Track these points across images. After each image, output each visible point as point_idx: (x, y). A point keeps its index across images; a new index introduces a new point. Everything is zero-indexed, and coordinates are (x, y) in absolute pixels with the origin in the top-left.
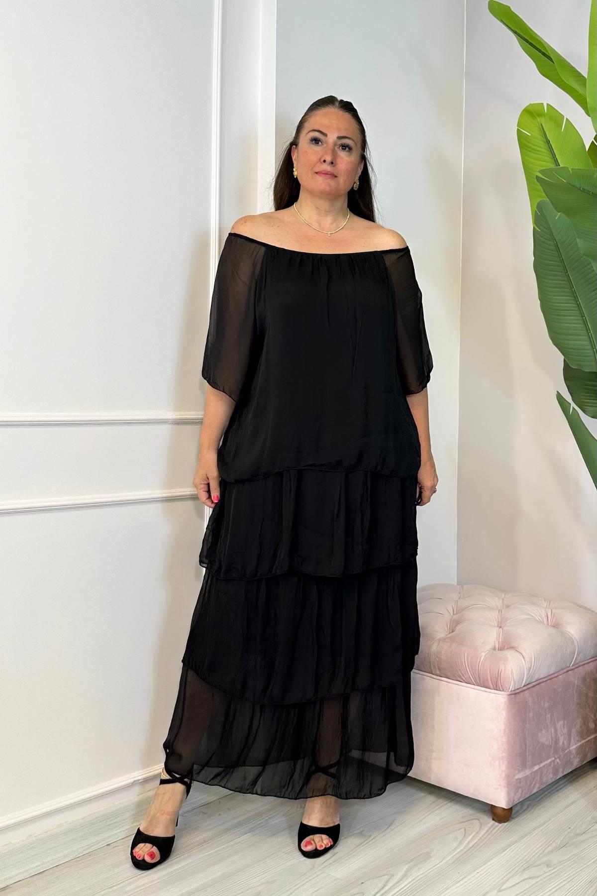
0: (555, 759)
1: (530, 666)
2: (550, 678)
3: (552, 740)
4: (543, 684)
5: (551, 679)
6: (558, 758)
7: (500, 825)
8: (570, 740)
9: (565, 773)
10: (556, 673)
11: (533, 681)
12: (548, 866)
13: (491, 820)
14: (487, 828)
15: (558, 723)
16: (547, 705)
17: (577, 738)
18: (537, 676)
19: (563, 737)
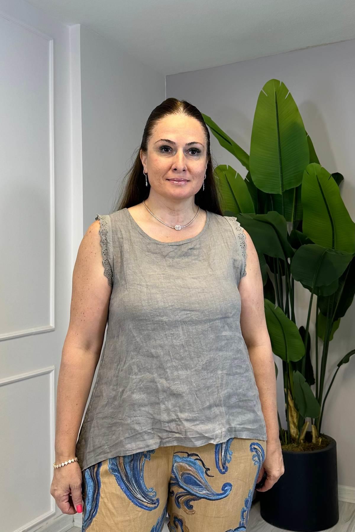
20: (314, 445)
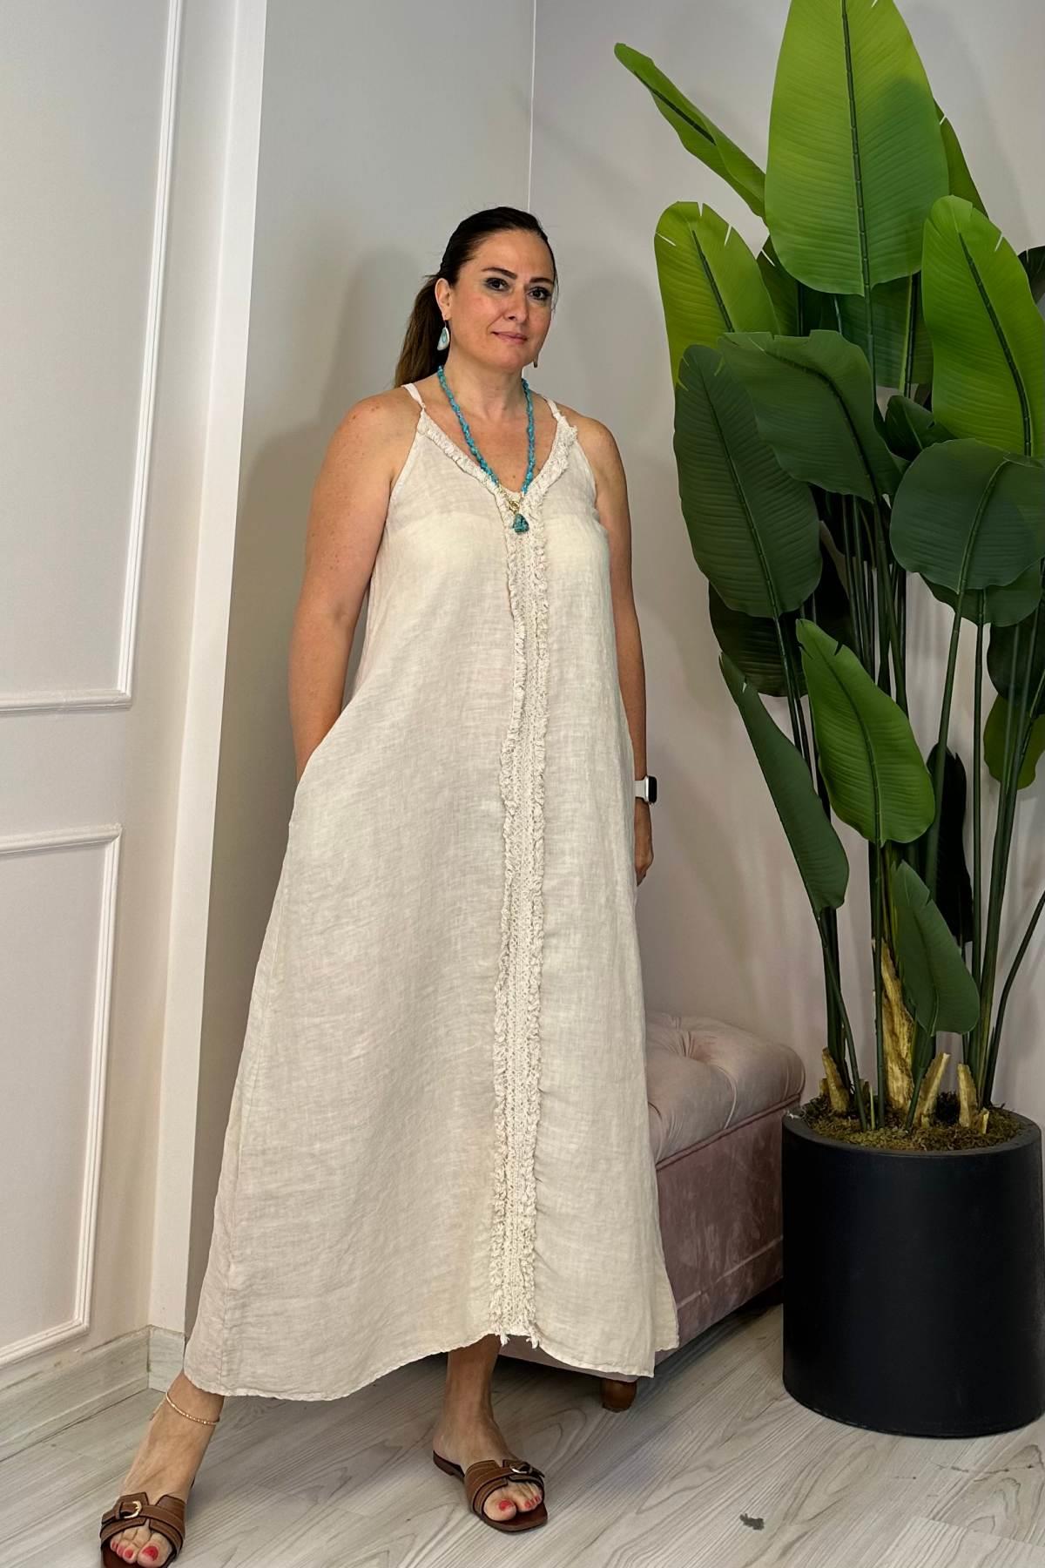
0: (702, 1293)
1: (668, 1126)
2: (695, 1149)
3: (698, 1260)
4: (685, 1159)
5: (697, 1151)
6: (707, 1291)
7: (618, 1414)
8: (723, 1262)
9: (716, 1320)
10: (704, 1140)
11: (673, 1153)
12: (710, 1468)
13: (600, 1407)
14: (596, 1421)
15: (707, 1226)
16: (691, 1196)
17: (735, 1257)
18: (677, 1147)
19: (713, 1253)
20: (964, 1131)
